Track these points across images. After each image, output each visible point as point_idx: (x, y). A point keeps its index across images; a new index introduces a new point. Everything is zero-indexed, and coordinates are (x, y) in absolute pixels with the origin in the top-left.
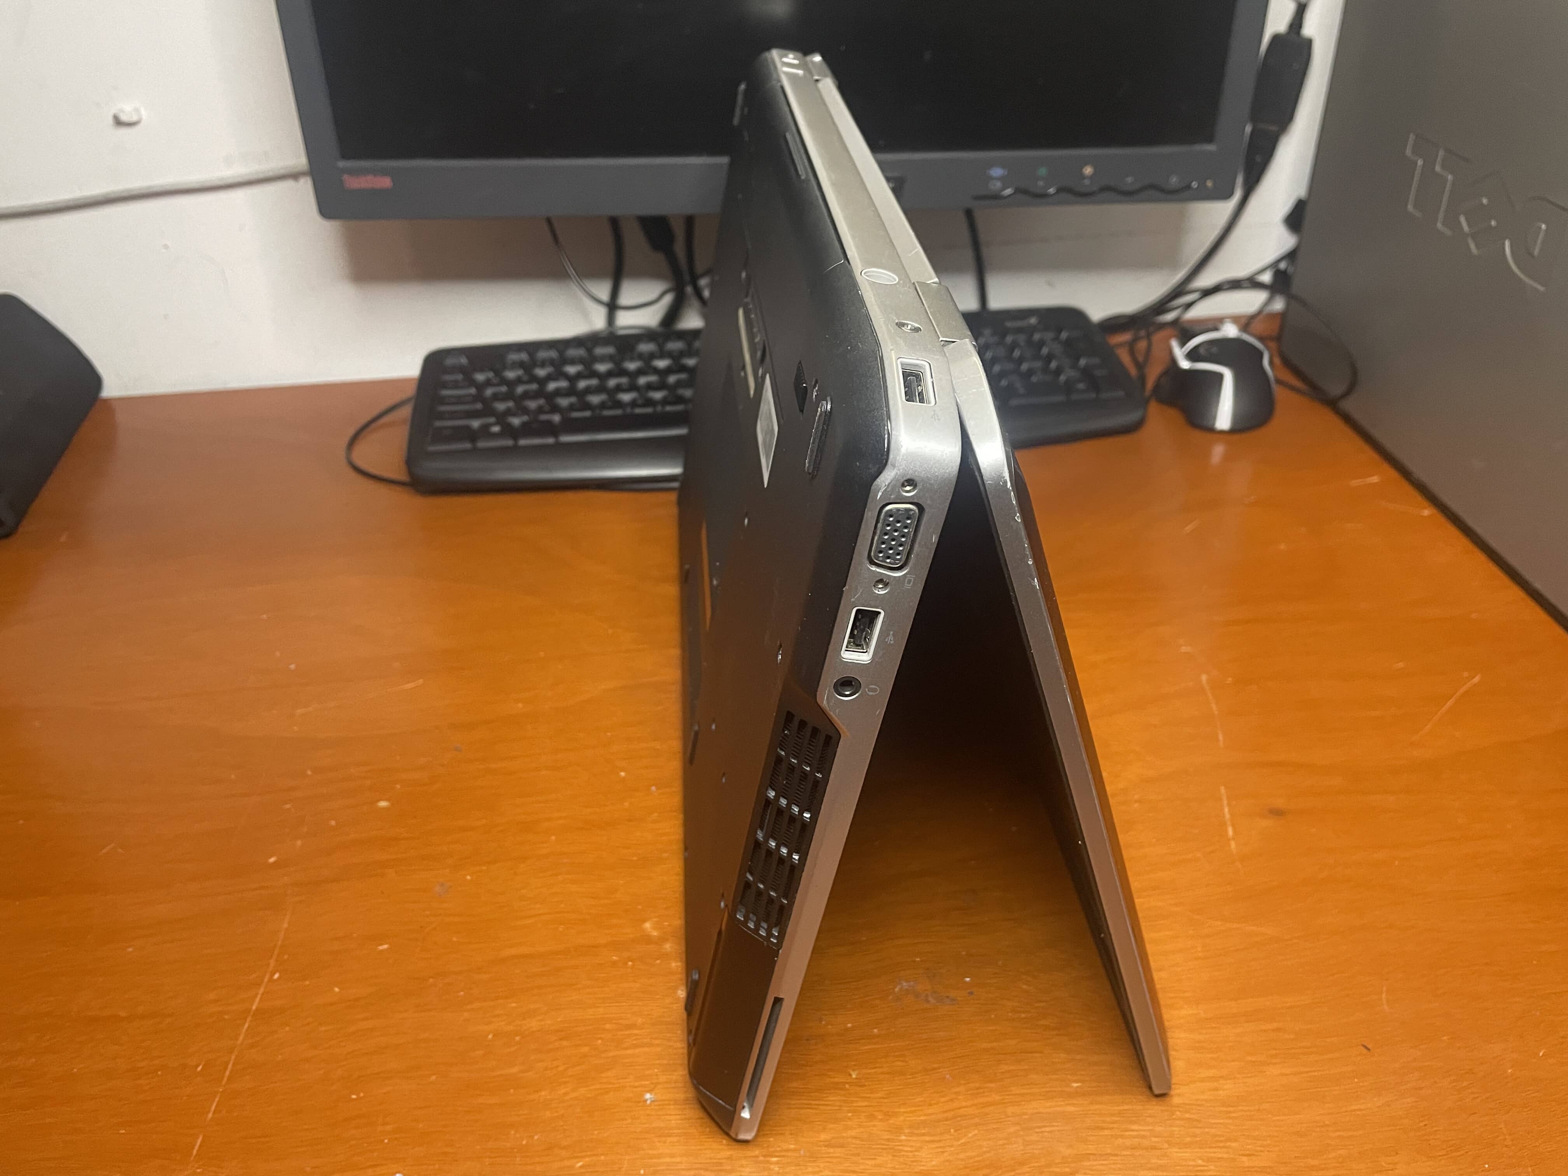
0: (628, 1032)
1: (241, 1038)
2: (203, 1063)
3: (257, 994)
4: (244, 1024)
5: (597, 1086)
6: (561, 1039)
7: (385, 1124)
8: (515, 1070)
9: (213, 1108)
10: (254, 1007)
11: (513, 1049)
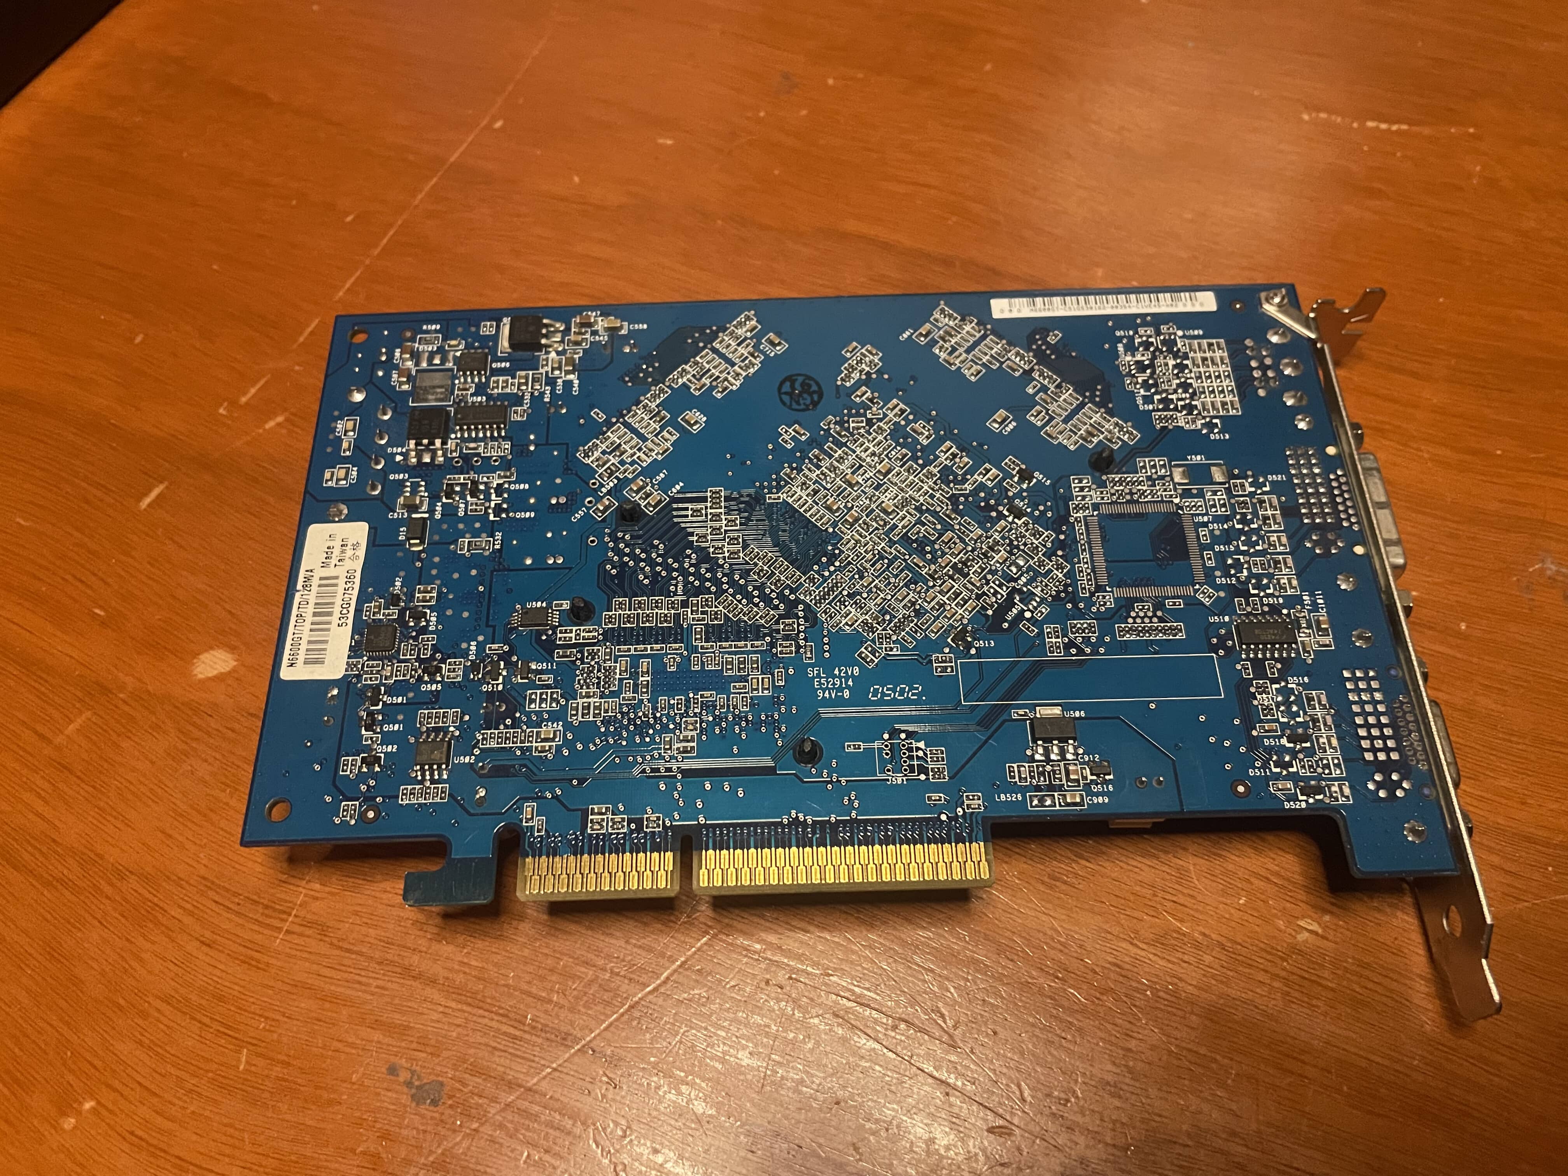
4: (432, 178)
10: (452, 159)
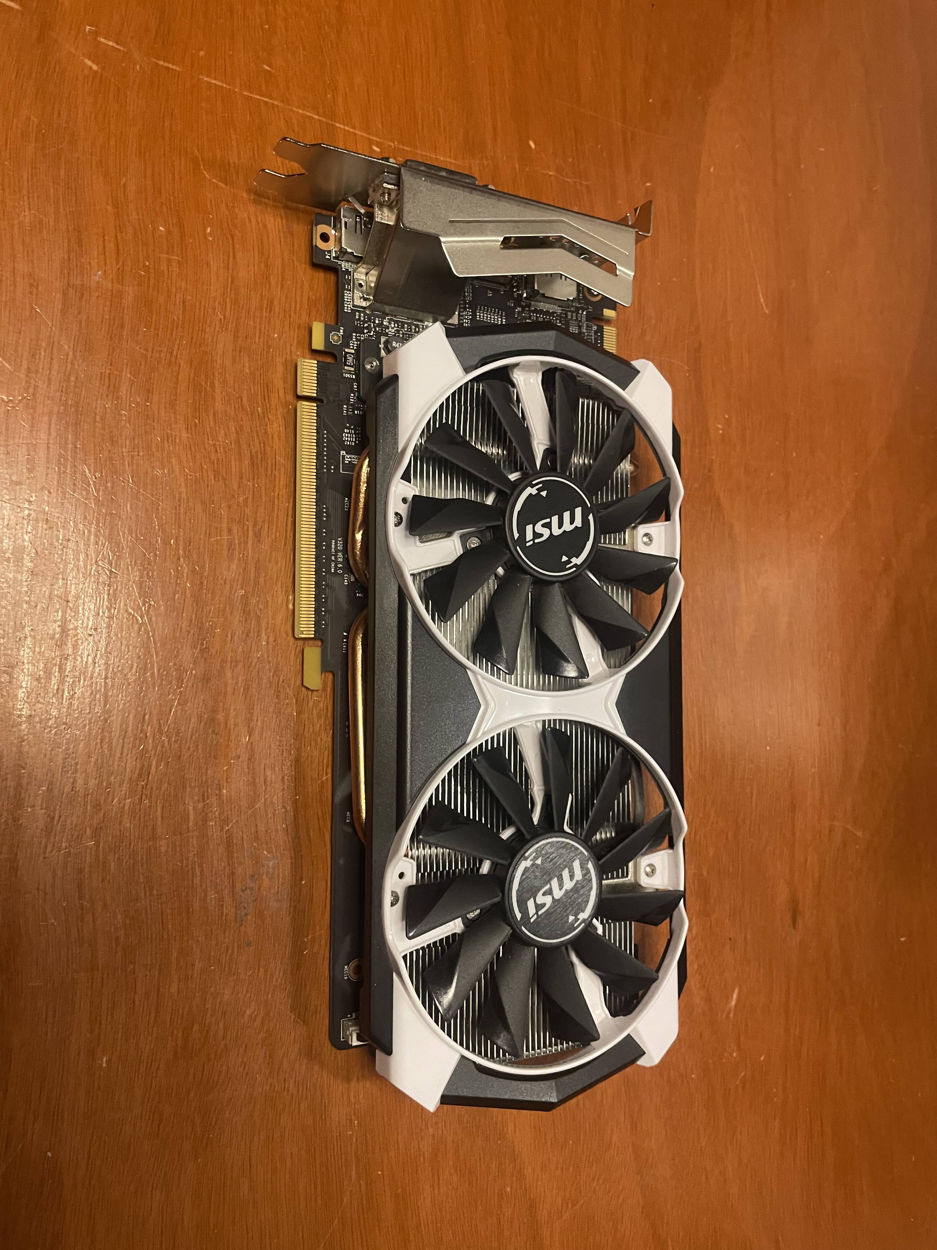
0: (251, 533)
1: (300, 111)
2: (273, 71)
3: (354, 128)
5: (184, 496)
6: (252, 458)
7: (169, 261)
8: (219, 405)
9: (214, 81)
11: (246, 403)
